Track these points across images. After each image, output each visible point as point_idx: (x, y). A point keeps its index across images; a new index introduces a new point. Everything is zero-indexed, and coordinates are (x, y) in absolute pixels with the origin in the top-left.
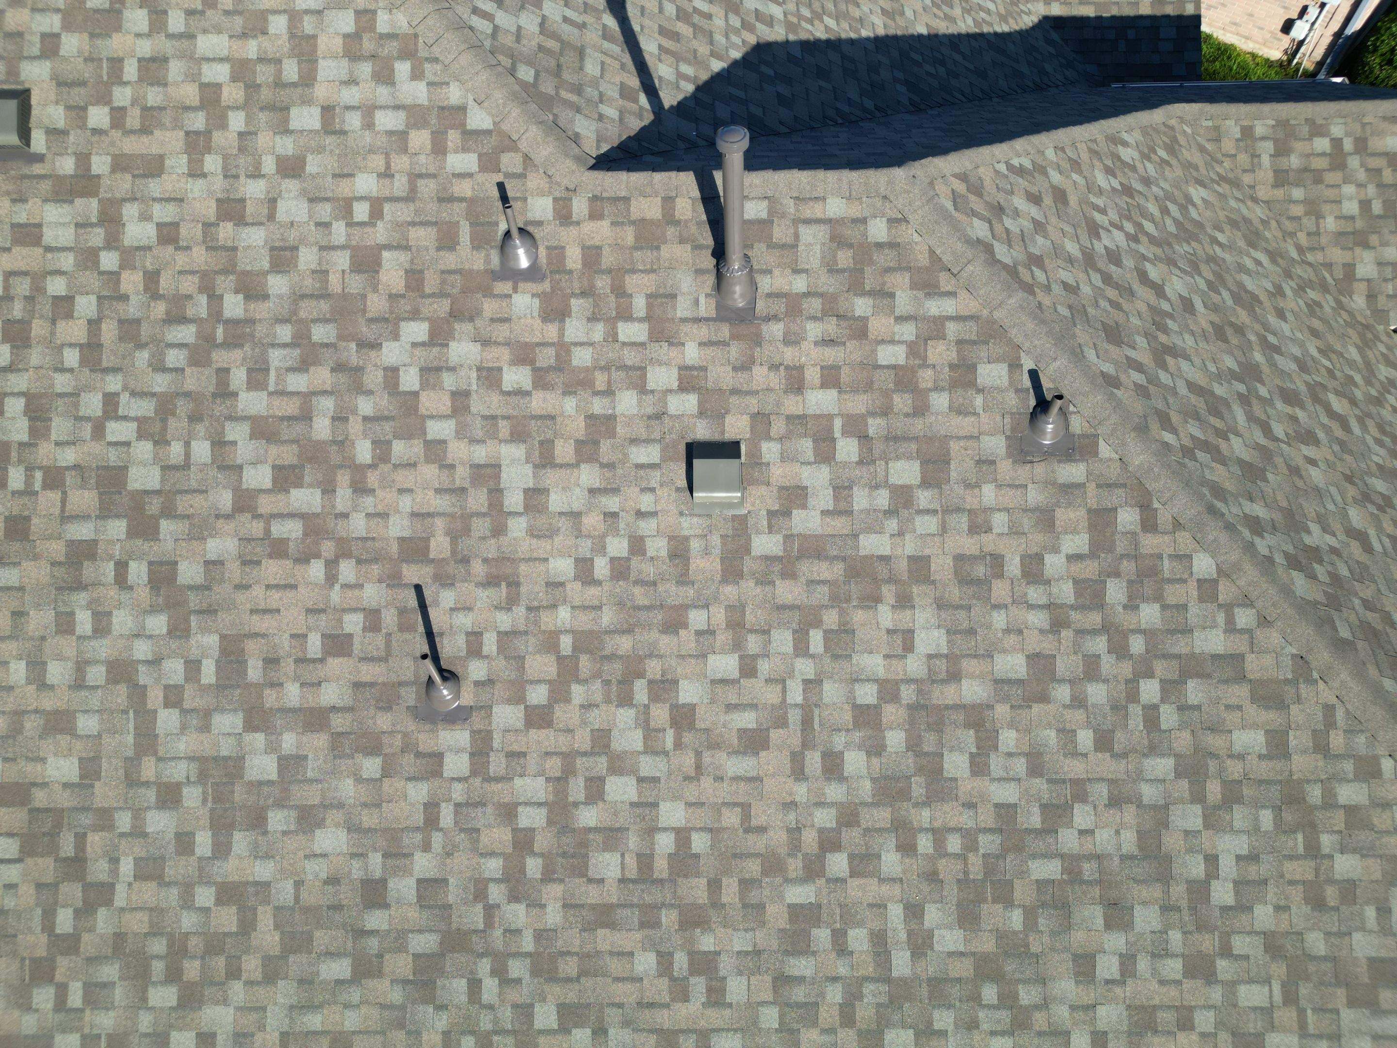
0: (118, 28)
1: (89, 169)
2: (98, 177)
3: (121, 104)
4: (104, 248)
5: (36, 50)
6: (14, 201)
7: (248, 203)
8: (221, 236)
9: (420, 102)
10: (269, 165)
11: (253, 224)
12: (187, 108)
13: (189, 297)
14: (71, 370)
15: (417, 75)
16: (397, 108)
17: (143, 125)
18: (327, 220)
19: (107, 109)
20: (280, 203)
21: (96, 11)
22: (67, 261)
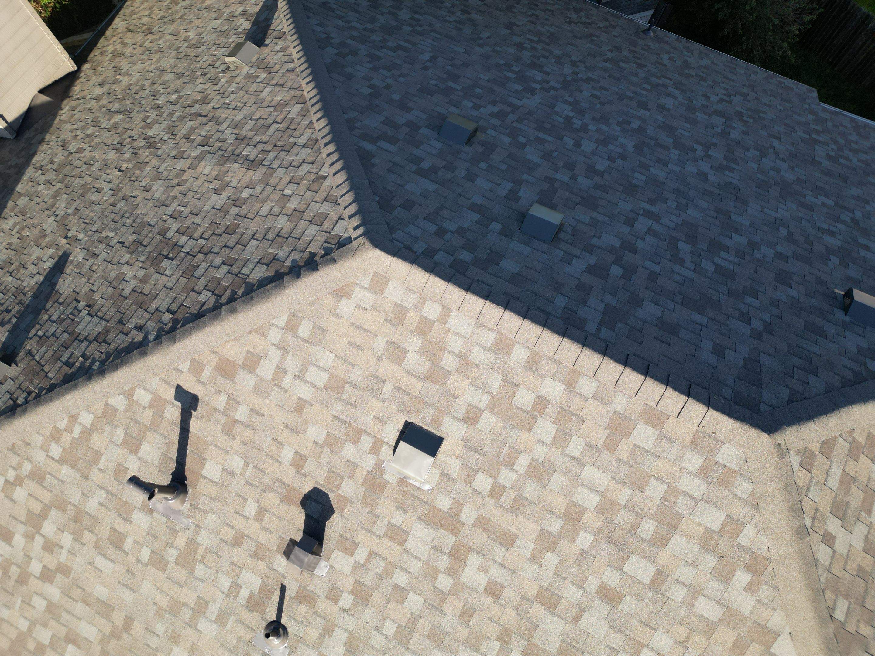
0: (529, 430)
1: (458, 515)
2: (463, 524)
3: (504, 483)
4: (445, 573)
5: (461, 414)
6: (398, 507)
7: (562, 601)
8: (531, 612)
9: (742, 610)
10: (592, 585)
11: (558, 616)
12: (550, 512)
13: (488, 638)
14: (387, 636)
15: (750, 589)
16: (719, 603)
17: (512, 506)
18: (617, 647)
19: (491, 481)
20: (586, 615)
21: (519, 408)
22: (416, 567)
